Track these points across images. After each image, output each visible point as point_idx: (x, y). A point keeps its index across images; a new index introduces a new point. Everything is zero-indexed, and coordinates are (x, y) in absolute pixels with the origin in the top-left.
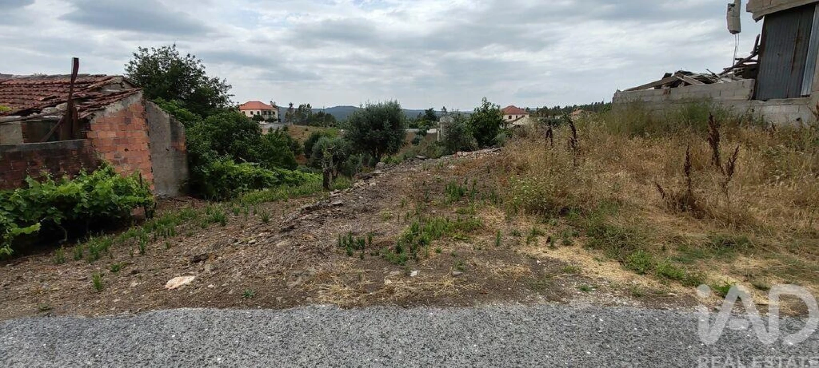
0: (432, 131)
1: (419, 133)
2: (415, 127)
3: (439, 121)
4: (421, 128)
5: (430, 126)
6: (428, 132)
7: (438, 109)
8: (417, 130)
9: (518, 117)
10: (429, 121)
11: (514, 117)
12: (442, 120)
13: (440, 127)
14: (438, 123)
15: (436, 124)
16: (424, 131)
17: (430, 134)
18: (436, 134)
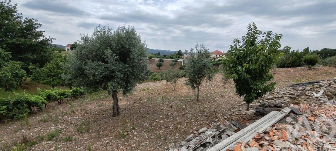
0: (180, 60)
1: (174, 61)
2: (172, 58)
3: (183, 56)
4: (175, 59)
5: (179, 58)
6: (178, 61)
7: (183, 51)
8: (173, 60)
9: (220, 56)
10: (179, 55)
11: (218, 56)
12: (185, 55)
13: (183, 59)
14: (183, 57)
15: (182, 57)
16: (176, 60)
17: (179, 62)
18: (182, 61)
